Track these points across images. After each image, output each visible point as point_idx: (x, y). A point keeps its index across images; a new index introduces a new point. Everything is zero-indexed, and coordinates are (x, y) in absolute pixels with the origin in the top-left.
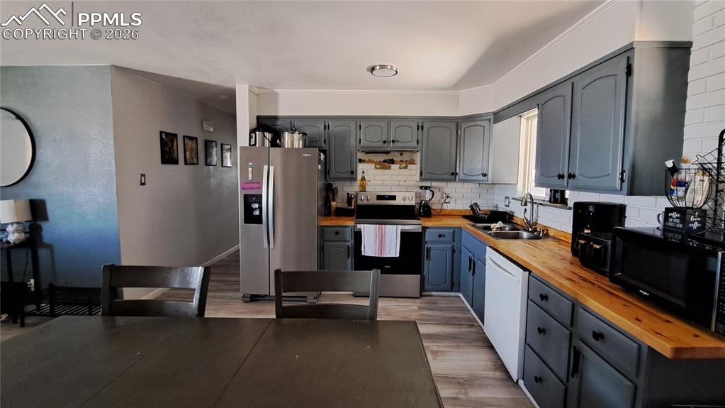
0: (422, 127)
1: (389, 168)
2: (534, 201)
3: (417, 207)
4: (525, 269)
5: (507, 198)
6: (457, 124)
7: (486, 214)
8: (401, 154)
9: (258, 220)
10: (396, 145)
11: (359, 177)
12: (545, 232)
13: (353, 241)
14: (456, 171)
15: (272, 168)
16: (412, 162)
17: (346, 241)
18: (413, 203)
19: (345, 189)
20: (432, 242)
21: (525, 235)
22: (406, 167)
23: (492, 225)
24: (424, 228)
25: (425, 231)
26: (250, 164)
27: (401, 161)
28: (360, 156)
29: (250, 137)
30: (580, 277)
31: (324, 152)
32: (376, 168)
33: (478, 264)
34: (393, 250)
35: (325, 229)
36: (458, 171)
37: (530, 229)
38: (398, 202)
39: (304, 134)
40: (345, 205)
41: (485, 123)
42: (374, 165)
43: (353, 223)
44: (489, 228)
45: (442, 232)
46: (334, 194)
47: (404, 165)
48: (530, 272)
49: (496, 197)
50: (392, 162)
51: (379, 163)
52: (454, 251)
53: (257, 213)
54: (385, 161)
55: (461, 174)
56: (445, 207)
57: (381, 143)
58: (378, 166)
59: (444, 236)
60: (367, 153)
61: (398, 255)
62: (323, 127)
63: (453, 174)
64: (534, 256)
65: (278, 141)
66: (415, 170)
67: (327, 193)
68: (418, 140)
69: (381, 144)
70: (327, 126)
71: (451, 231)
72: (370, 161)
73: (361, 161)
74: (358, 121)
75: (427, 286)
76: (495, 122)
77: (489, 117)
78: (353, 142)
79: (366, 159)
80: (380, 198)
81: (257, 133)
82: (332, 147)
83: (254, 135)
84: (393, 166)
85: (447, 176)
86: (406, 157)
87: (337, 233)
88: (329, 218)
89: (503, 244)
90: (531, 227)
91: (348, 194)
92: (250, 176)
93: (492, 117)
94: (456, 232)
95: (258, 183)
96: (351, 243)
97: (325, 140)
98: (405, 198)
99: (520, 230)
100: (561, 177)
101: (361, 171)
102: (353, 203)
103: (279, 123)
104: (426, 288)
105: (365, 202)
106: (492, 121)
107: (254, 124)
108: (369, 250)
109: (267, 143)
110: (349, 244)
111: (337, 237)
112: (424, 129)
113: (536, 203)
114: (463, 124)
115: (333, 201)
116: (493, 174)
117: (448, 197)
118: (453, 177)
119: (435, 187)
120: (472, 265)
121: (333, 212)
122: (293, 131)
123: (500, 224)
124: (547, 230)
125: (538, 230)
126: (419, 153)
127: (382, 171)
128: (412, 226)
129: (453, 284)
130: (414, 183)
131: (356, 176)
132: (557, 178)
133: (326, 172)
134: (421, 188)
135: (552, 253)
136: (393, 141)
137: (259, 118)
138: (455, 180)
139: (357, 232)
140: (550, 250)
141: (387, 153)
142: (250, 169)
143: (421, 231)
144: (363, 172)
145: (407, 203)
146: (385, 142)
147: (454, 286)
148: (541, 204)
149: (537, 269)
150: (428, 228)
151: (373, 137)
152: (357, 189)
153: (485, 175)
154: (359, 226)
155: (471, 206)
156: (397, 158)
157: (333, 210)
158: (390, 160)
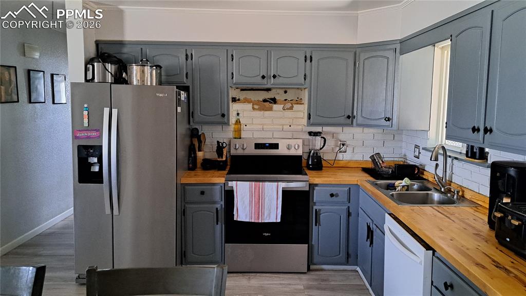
0: (311, 57)
1: (271, 109)
2: (448, 154)
3: (305, 157)
4: (428, 247)
5: (417, 147)
6: (355, 54)
7: (389, 168)
8: (286, 92)
9: (97, 178)
10: (277, 80)
11: (233, 120)
12: (460, 194)
13: (223, 203)
14: (353, 113)
15: (115, 112)
16: (299, 102)
17: (214, 203)
18: (299, 152)
19: (214, 135)
20: (323, 203)
21: (436, 196)
22: (291, 108)
23: (397, 183)
24: (312, 186)
25: (314, 189)
26: (86, 106)
27: (286, 100)
28: (233, 93)
29: (86, 70)
30: (494, 261)
31: (186, 89)
32: (254, 109)
33: (377, 233)
34: (273, 213)
35: (187, 187)
36: (355, 114)
37: (443, 190)
38: (282, 151)
39: (158, 67)
40: (214, 156)
41: (390, 54)
42: (250, 106)
43: (224, 179)
44: (392, 187)
45: (334, 190)
46: (200, 142)
47: (289, 105)
48: (434, 251)
49: (404, 144)
50: (274, 101)
51: (257, 103)
52: (349, 214)
53: (96, 169)
54: (265, 101)
55: (359, 117)
56: (340, 156)
57: (260, 78)
58: (256, 107)
59: (337, 195)
60: (242, 90)
61: (279, 220)
62: (184, 57)
63: (349, 117)
64: (441, 230)
65: (124, 75)
66: (302, 111)
67: (192, 141)
68: (305, 75)
69: (259, 80)
70: (190, 55)
71: (347, 189)
72: (247, 101)
73: (234, 100)
74: (230, 49)
75: (316, 258)
76: (402, 53)
77: (393, 46)
78: (223, 77)
79: (242, 98)
80: (258, 146)
81: (96, 64)
82: (197, 83)
83: (91, 67)
84: (275, 106)
85: (343, 120)
86: (290, 95)
87: (202, 193)
88: (193, 173)
89: (406, 211)
90: (443, 186)
91: (218, 142)
92: (86, 121)
93: (398, 46)
94: (352, 191)
95: (97, 130)
96: (220, 204)
97: (187, 74)
98: (291, 146)
99: (430, 190)
100: (475, 130)
101: (235, 113)
102: (225, 153)
103: (126, 50)
104: (315, 261)
105: (240, 152)
106: (398, 51)
107: (92, 53)
108: (243, 213)
109: (109, 78)
110: (218, 206)
111: (203, 198)
112: (313, 61)
113: (450, 157)
114: (362, 55)
115: (200, 150)
116: (398, 118)
117: (343, 145)
118: (349, 121)
119: (327, 133)
120: (370, 233)
121: (199, 165)
122: (143, 62)
123: (406, 181)
124: (463, 191)
125: (452, 190)
126: (307, 90)
127: (262, 112)
128: (297, 183)
129: (348, 255)
130: (301, 127)
131: (228, 120)
132: (471, 130)
133: (190, 114)
134: (310, 133)
135: (464, 226)
136: (274, 77)
137: (98, 43)
138: (352, 124)
139: (227, 191)
140: (462, 221)
141: (268, 90)
142: (86, 113)
143: (307, 189)
144: (238, 114)
145: (293, 152)
146: (263, 77)
147: (350, 257)
148: (456, 158)
149: (442, 249)
150: (316, 185)
151: (249, 71)
152: (231, 135)
153: (389, 120)
154: (230, 184)
155: (372, 157)
156: (280, 97)
157: (199, 161)
158: (271, 99)
